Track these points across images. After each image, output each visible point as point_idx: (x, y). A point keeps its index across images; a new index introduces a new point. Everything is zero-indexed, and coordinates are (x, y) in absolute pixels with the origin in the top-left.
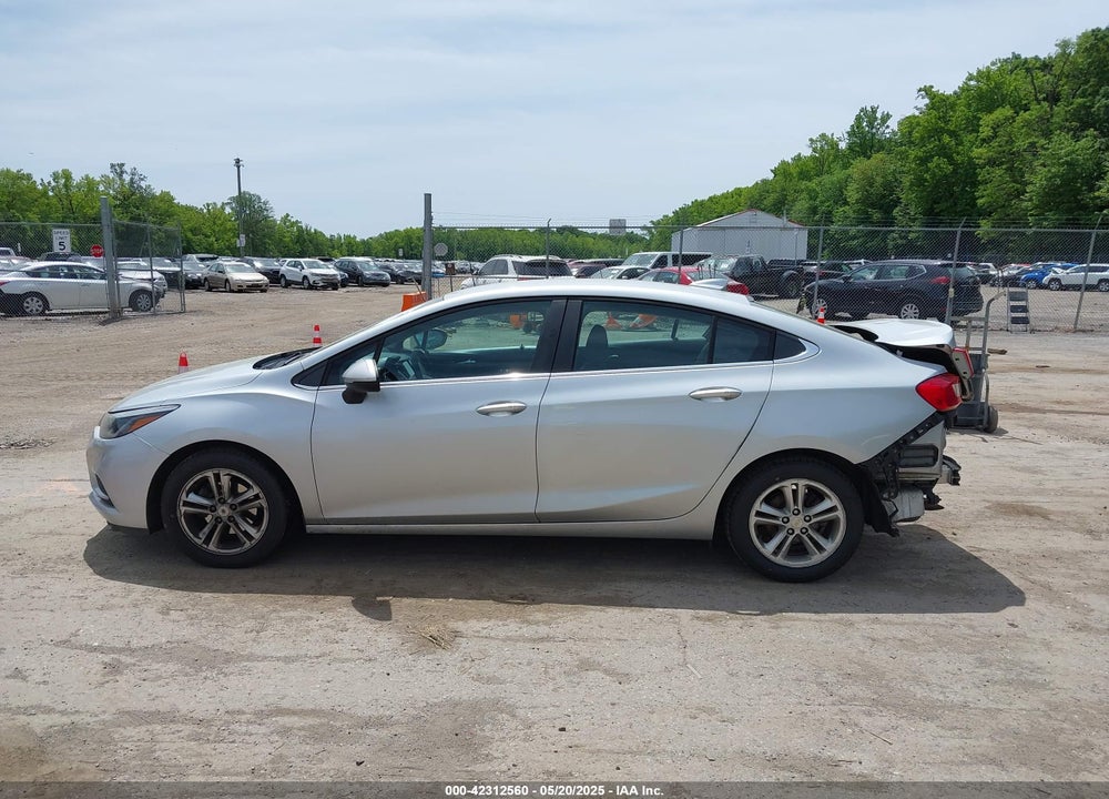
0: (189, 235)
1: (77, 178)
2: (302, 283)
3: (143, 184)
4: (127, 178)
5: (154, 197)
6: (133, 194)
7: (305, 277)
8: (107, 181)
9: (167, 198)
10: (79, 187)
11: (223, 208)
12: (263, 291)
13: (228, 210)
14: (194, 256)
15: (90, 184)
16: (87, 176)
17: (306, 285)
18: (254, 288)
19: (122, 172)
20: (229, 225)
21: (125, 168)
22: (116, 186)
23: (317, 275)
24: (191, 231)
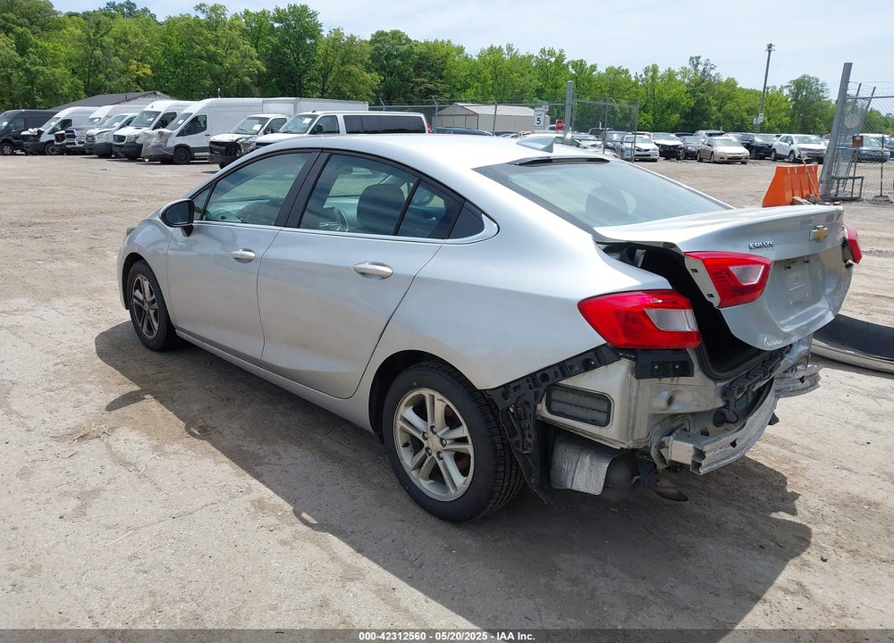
0: (745, 115)
1: (662, 71)
2: (788, 157)
3: (713, 73)
4: (700, 68)
5: (720, 83)
6: (703, 81)
7: (792, 152)
8: (684, 72)
9: (731, 84)
10: (662, 78)
11: (781, 91)
12: (744, 163)
13: (786, 92)
14: (704, 132)
15: (671, 75)
16: (669, 69)
17: (792, 158)
18: (733, 160)
19: (698, 64)
20: (784, 106)
21: (700, 60)
22: (691, 75)
23: (804, 149)
24: (748, 112)
